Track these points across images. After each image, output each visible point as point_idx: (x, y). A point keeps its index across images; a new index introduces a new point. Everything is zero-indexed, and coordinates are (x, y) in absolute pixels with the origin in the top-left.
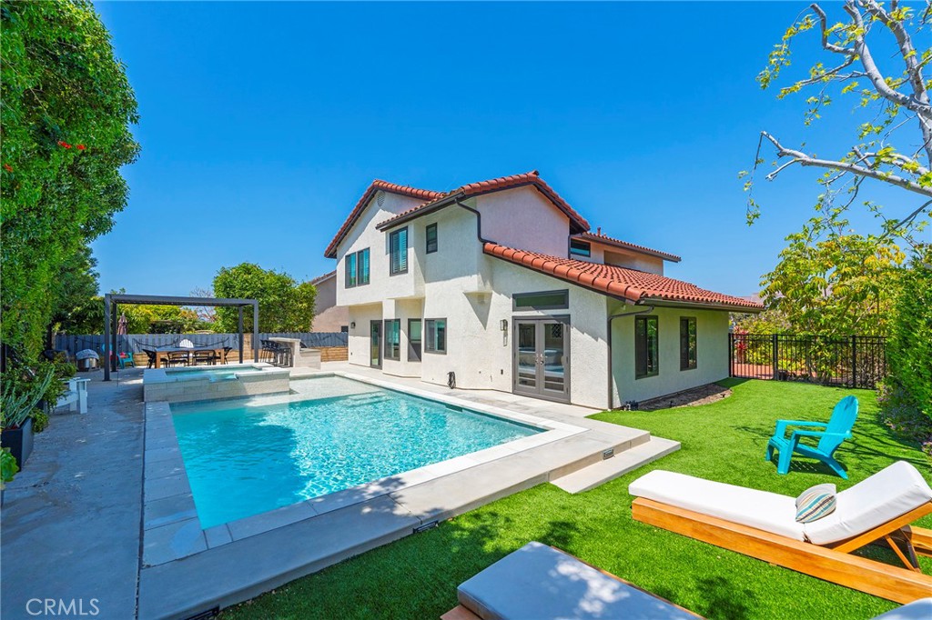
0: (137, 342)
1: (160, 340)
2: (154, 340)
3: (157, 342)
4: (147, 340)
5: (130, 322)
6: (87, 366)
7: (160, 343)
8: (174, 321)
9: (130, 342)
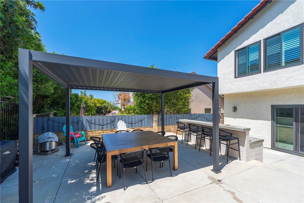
0: (89, 122)
1: (103, 119)
2: (99, 120)
3: (101, 121)
4: (95, 120)
5: (87, 106)
6: (48, 149)
7: (103, 122)
8: (105, 106)
9: (84, 123)
